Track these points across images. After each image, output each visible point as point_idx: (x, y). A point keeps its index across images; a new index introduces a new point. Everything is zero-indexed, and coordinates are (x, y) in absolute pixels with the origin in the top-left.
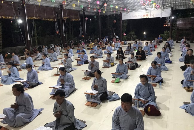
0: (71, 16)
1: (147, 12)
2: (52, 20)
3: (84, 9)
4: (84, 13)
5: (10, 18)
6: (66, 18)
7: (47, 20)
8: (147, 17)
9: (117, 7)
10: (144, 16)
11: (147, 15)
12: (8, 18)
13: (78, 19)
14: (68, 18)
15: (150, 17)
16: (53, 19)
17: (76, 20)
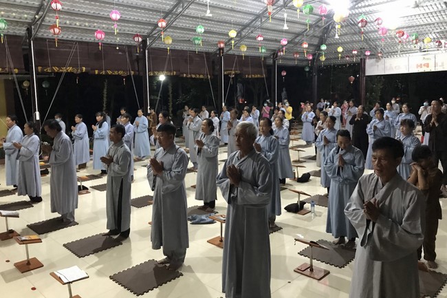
0: (245, 69)
1: (426, 57)
2: (201, 76)
3: (275, 54)
4: (274, 62)
5: (121, 73)
6: (234, 72)
7: (191, 78)
8: (427, 70)
9: (340, 49)
10: (418, 66)
11: (427, 65)
12: (116, 73)
13: (262, 75)
14: (238, 72)
15: (433, 70)
16: (203, 75)
17: (256, 76)
